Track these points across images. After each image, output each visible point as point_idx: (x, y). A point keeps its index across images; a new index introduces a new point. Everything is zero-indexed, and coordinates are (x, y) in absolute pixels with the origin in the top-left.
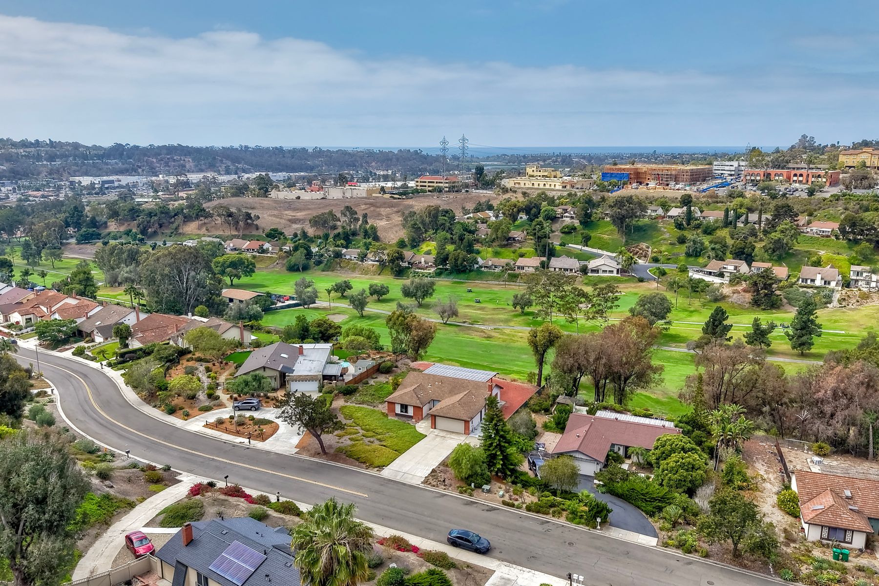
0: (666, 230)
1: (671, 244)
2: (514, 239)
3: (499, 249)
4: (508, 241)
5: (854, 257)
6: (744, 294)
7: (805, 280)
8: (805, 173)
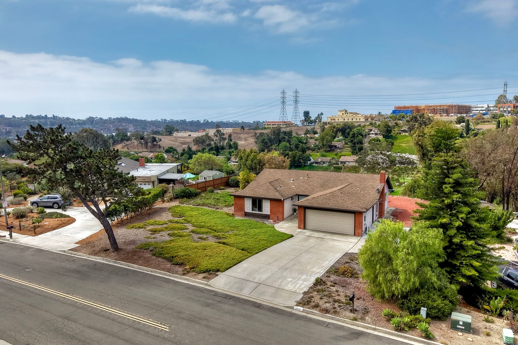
2: (335, 146)
3: (325, 154)
4: (331, 148)
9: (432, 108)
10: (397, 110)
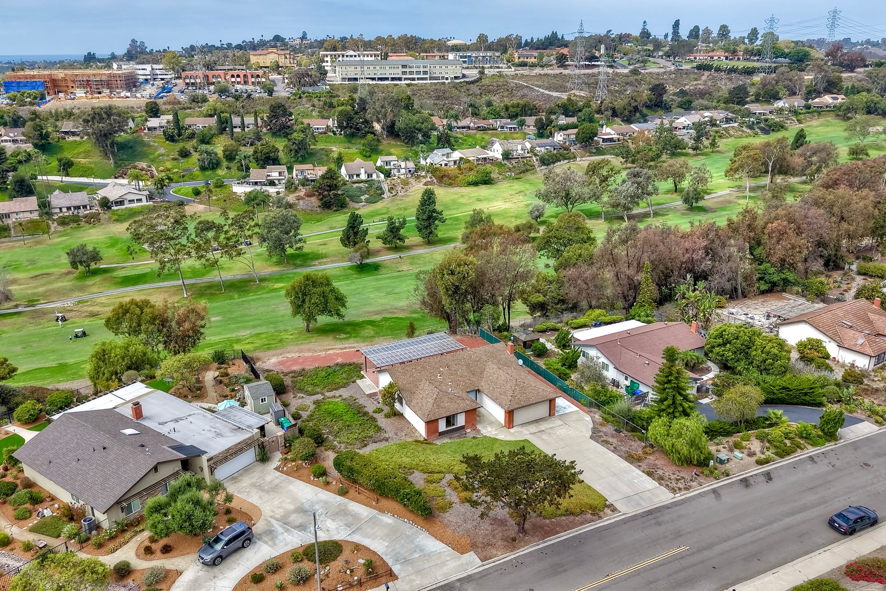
0: (156, 144)
1: (174, 159)
5: (364, 150)
6: (309, 199)
7: (351, 176)
8: (242, 73)
9: (81, 79)
10: (13, 82)
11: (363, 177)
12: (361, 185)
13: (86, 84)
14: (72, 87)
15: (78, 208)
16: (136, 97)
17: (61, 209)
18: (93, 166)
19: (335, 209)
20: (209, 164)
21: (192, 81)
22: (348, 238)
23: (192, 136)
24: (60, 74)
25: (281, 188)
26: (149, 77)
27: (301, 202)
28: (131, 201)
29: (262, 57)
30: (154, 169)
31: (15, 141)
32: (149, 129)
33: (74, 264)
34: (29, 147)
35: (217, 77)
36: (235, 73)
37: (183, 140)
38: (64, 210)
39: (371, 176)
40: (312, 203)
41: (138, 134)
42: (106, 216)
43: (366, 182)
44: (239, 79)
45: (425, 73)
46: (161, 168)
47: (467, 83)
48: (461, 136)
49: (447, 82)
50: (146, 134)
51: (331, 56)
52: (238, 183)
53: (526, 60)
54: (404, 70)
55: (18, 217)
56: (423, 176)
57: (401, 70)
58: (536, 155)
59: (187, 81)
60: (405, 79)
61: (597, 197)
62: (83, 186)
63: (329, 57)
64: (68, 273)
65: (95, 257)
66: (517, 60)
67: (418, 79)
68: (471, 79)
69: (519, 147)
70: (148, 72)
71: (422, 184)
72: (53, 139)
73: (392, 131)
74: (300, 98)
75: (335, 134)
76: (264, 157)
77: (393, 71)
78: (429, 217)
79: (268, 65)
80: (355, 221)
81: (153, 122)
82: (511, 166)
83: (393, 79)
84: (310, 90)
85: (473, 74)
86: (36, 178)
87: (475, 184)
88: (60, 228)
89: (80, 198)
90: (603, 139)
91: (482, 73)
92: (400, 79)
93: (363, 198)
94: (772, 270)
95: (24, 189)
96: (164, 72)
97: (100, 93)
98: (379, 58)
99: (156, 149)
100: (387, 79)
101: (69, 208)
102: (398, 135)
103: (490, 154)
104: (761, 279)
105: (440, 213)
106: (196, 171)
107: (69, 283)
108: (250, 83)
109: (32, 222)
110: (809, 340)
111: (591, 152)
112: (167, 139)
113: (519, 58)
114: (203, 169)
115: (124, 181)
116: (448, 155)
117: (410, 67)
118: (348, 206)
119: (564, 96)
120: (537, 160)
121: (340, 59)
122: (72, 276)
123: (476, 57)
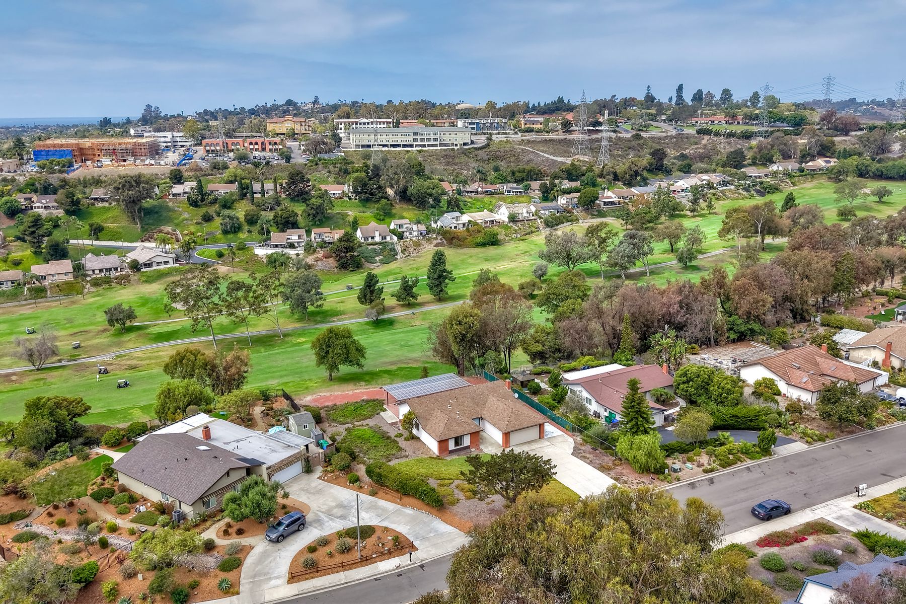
0: (181, 209)
1: (198, 223)
5: (378, 213)
6: (326, 260)
7: (366, 238)
8: (260, 140)
9: (107, 147)
10: (42, 151)
11: (378, 239)
12: (376, 247)
13: (112, 152)
14: (99, 155)
15: (109, 270)
16: (160, 165)
17: (93, 271)
18: (121, 230)
19: (351, 269)
20: (231, 228)
21: (213, 148)
22: (365, 296)
23: (215, 201)
24: (87, 143)
25: (301, 250)
26: (169, 144)
27: (319, 263)
28: (159, 263)
29: (278, 125)
30: (178, 233)
31: (46, 208)
32: (174, 195)
33: (111, 322)
34: (60, 213)
35: (236, 145)
36: (254, 140)
37: (206, 205)
38: (97, 272)
39: (385, 238)
40: (329, 264)
41: (163, 200)
42: (136, 278)
43: (380, 243)
44: (257, 147)
45: (435, 140)
46: (186, 232)
47: (476, 149)
48: (470, 200)
49: (456, 148)
50: (170, 200)
51: (345, 123)
52: (260, 246)
53: (532, 126)
54: (415, 137)
55: (54, 278)
56: (434, 238)
57: (411, 137)
58: (540, 218)
59: (208, 148)
60: (416, 146)
61: (596, 257)
62: (112, 249)
63: (343, 125)
64: (105, 330)
65: (131, 316)
66: (523, 126)
67: (429, 145)
68: (479, 146)
69: (525, 211)
70: (168, 140)
71: (432, 245)
72: (83, 205)
73: (404, 196)
74: (317, 164)
75: (350, 199)
76: (283, 221)
77: (404, 138)
78: (440, 277)
79: (284, 131)
80: (371, 280)
81: (178, 189)
82: (517, 228)
83: (404, 146)
84: (326, 157)
85: (482, 140)
86: (68, 242)
87: (483, 245)
88: (93, 289)
89: (111, 261)
90: (605, 203)
91: (490, 139)
92: (411, 146)
93: (377, 259)
94: (740, 321)
95: (58, 252)
96: (184, 139)
97: (124, 161)
98: (391, 125)
99: (181, 214)
100: (399, 146)
101: (101, 271)
102: (410, 200)
103: (497, 217)
104: (731, 329)
105: (450, 273)
106: (219, 234)
107: (106, 340)
108: (268, 150)
109: (67, 283)
110: (764, 379)
111: (592, 215)
112: (191, 205)
113: (526, 124)
114: (225, 232)
115: (153, 245)
116: (457, 218)
117: (421, 134)
118: (364, 266)
119: (569, 161)
120: (541, 222)
121: (354, 126)
122: (108, 333)
123: (484, 124)
